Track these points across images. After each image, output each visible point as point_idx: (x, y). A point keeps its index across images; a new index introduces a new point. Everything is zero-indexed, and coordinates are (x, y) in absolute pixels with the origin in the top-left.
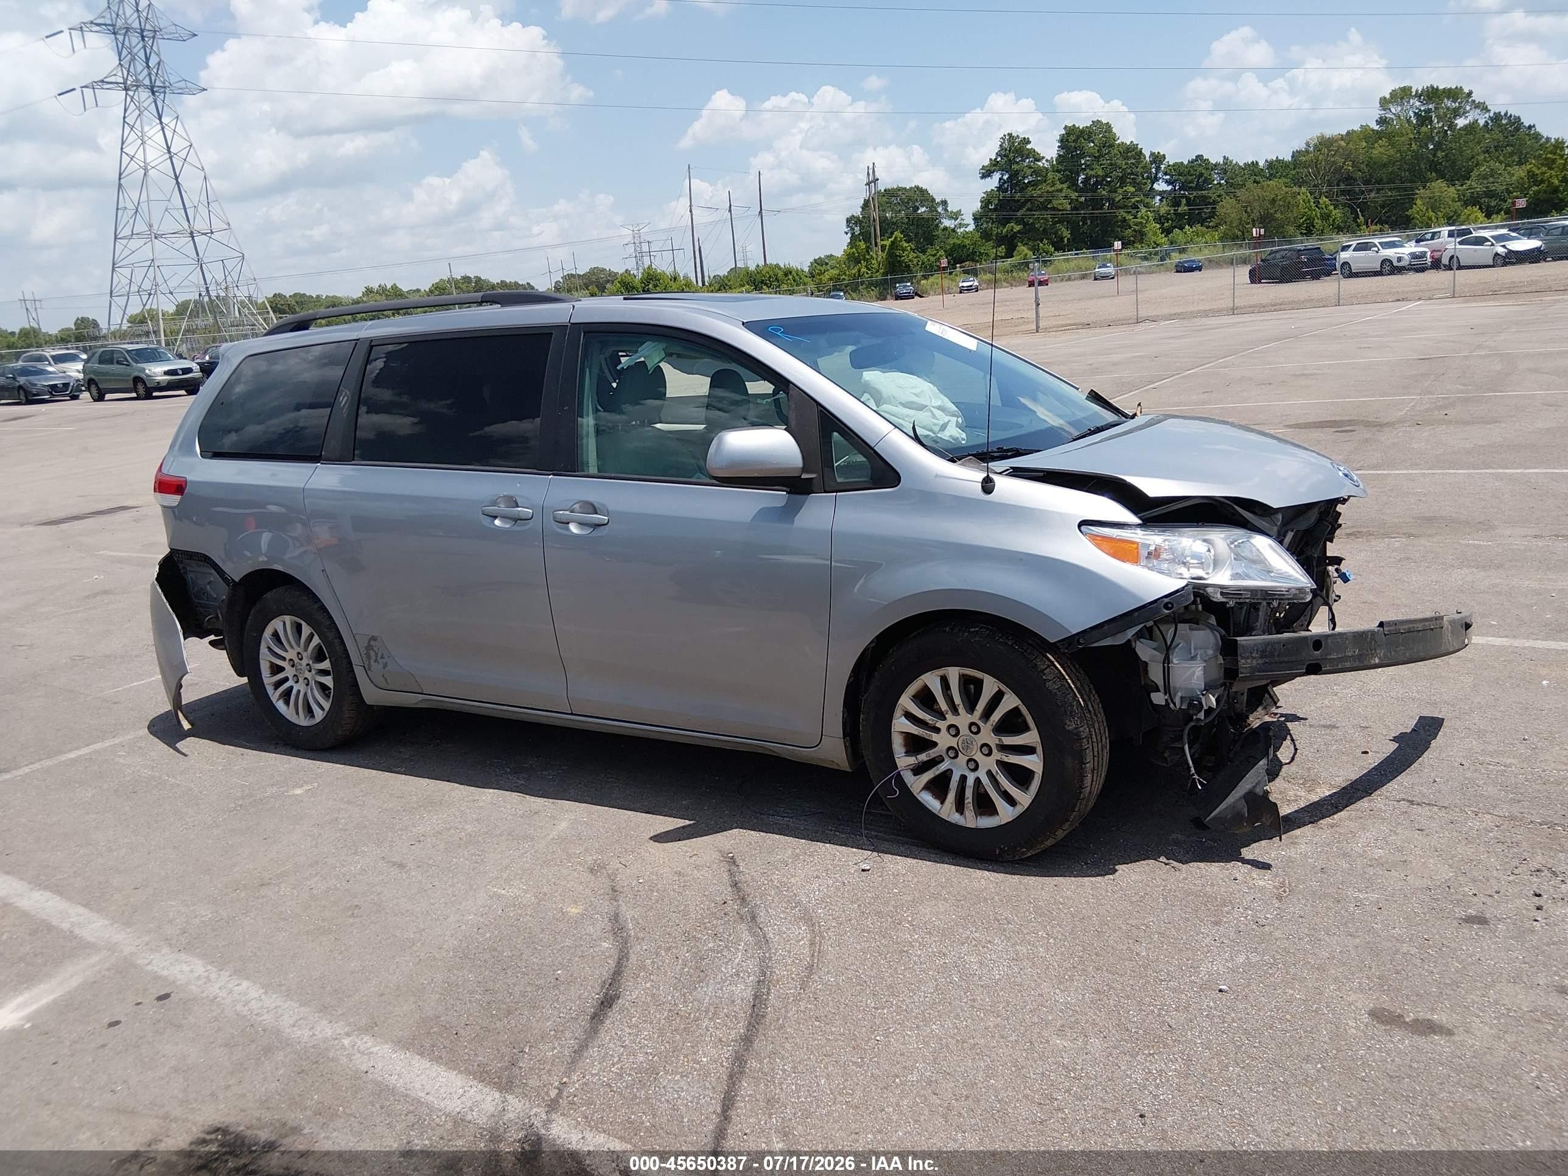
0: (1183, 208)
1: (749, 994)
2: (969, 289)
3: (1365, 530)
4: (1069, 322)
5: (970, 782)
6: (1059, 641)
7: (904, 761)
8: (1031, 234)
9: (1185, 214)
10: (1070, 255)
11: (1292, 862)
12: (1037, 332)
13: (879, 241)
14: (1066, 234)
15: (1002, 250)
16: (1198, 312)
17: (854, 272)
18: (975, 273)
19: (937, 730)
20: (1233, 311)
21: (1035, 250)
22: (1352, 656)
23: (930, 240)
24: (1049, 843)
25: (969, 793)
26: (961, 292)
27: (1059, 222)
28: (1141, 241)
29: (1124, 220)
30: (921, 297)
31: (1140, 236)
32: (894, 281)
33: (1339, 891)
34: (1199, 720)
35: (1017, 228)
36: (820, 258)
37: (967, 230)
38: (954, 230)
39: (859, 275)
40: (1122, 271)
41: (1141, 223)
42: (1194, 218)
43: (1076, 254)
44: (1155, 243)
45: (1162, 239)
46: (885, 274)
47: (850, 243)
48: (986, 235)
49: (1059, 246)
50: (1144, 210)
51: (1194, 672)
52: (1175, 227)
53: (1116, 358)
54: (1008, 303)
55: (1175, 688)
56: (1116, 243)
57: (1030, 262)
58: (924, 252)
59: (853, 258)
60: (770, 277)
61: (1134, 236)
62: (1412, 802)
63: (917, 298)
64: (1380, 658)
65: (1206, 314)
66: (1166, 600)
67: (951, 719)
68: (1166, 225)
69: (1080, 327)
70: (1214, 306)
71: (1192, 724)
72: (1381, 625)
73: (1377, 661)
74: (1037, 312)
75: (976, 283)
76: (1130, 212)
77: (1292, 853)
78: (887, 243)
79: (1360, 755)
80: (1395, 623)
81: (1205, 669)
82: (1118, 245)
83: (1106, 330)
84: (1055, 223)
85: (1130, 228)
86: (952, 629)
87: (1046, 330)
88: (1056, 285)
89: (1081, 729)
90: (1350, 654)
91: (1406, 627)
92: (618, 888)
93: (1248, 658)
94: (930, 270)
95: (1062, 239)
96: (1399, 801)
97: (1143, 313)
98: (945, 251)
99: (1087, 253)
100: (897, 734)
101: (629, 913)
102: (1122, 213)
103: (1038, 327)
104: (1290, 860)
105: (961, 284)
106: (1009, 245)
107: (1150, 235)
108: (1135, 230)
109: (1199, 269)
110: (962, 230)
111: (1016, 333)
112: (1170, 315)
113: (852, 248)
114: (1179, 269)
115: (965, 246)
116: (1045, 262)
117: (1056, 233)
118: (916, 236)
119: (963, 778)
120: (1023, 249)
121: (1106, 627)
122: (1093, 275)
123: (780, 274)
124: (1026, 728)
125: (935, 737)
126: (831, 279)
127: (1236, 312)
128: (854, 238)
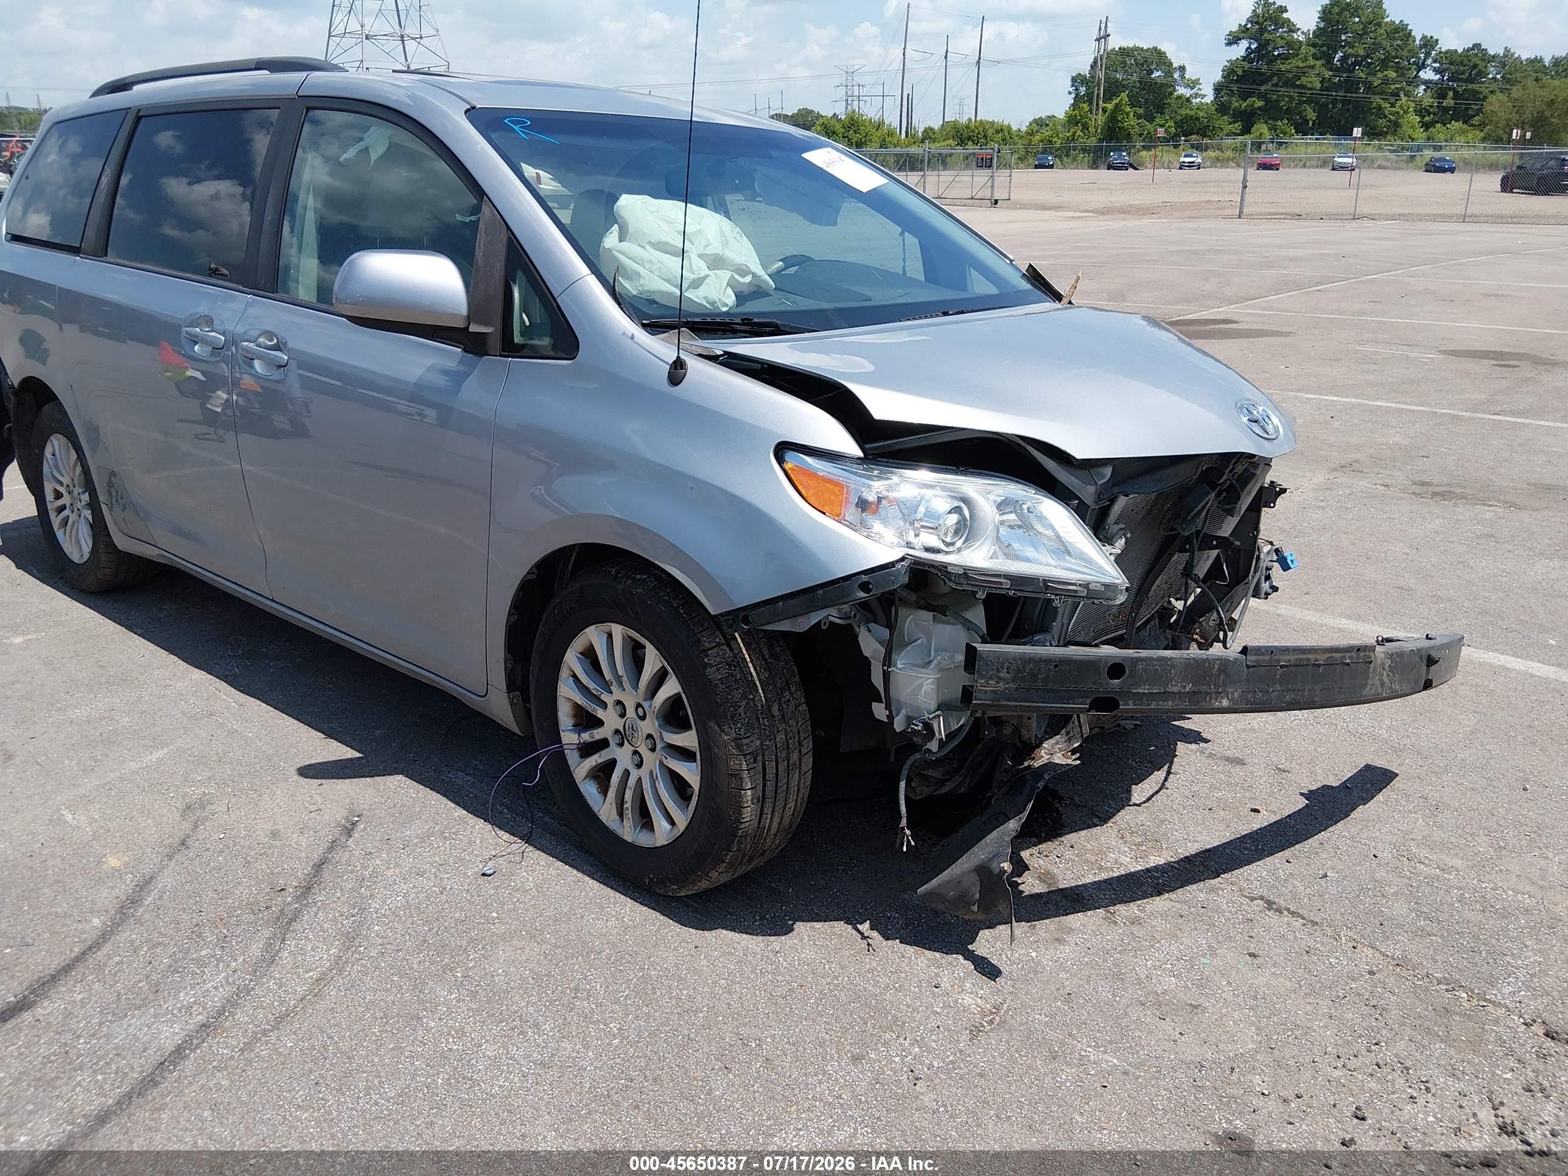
0: (1449, 102)
1: (170, 1046)
2: (1191, 165)
3: (1458, 491)
4: (1281, 210)
5: (632, 782)
6: (721, 614)
7: (569, 738)
8: (1272, 112)
9: (1449, 108)
10: (1310, 139)
11: (1036, 973)
12: (1240, 217)
13: (1101, 102)
14: (1311, 115)
15: (1238, 126)
16: (1427, 215)
17: (1068, 135)
18: (1198, 148)
19: (604, 705)
20: (1464, 218)
21: (1273, 129)
22: (1179, 693)
23: (1161, 109)
24: (704, 884)
25: (628, 795)
26: (1180, 168)
27: (1307, 102)
28: (1395, 133)
29: (1379, 108)
30: (1136, 169)
31: (1395, 127)
32: (1110, 149)
33: (1069, 1040)
34: (929, 751)
35: (1259, 104)
36: (1040, 118)
37: (1203, 101)
38: (1188, 100)
39: (1073, 139)
40: (1368, 163)
41: (1398, 113)
42: (1463, 114)
43: (1317, 139)
44: (1410, 138)
45: (1420, 134)
46: (1100, 140)
47: (1073, 105)
48: (1222, 108)
49: (1302, 129)
50: (1404, 98)
51: (921, 685)
52: (1437, 122)
53: (1298, 253)
54: (1224, 184)
55: (898, 701)
56: (1355, 129)
57: (1264, 143)
58: (1151, 120)
59: (1072, 120)
60: (978, 134)
61: (1388, 127)
62: (1270, 904)
63: (1131, 170)
64: (1231, 700)
65: (1434, 218)
66: (864, 578)
67: (618, 695)
68: (1427, 118)
69: (1289, 217)
70: (1447, 211)
71: (918, 756)
72: (1245, 650)
73: (1225, 703)
74: (1242, 196)
75: (1199, 160)
76: (1388, 99)
77: (1046, 957)
78: (1110, 106)
79: (1247, 812)
80: (1271, 651)
81: (939, 683)
82: (1357, 132)
83: (1315, 223)
84: (1301, 103)
85: (1385, 117)
86: (618, 572)
87: (1250, 217)
88: (1287, 170)
89: (745, 741)
90: (1175, 689)
91: (1293, 657)
92: (189, 843)
93: (991, 678)
94: (1151, 142)
95: (1307, 121)
96: (1252, 899)
97: (1364, 209)
98: (1175, 123)
99: (1330, 140)
100: (563, 699)
101: (166, 880)
102: (1377, 99)
103: (1241, 212)
104: (1035, 968)
105: (1182, 159)
106: (1246, 121)
107: (1405, 128)
108: (1390, 121)
109: (1452, 170)
110: (1198, 100)
111: (1216, 217)
112: (1394, 215)
113: (1074, 110)
114: (1428, 168)
115: (1198, 119)
116: (1281, 144)
117: (1300, 113)
118: (1146, 102)
119: (627, 774)
120: (1261, 129)
121: (780, 604)
122: (1331, 165)
123: (990, 132)
124: (686, 727)
125: (600, 713)
126: (1042, 141)
127: (1467, 219)
128: (1078, 99)
